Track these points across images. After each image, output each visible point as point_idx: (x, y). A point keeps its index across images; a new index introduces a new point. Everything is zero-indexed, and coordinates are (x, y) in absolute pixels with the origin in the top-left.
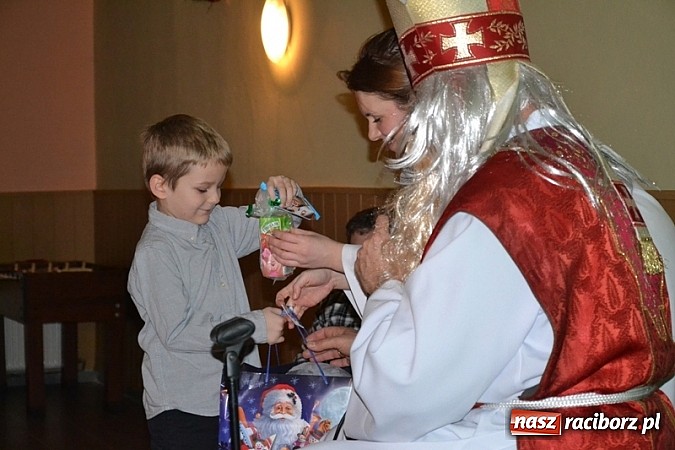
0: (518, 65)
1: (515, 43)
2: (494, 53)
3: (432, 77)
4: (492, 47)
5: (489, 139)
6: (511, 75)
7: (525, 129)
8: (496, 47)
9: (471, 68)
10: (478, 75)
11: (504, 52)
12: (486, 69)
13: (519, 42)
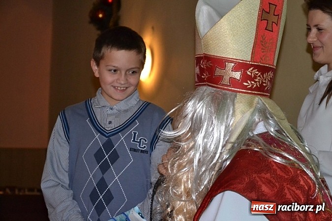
0: (257, 99)
1: (261, 85)
2: (245, 87)
3: (205, 88)
4: (245, 84)
5: (230, 143)
6: (250, 104)
7: (253, 133)
8: (247, 84)
9: (227, 92)
10: (229, 99)
11: (251, 89)
12: (236, 96)
13: (264, 84)
